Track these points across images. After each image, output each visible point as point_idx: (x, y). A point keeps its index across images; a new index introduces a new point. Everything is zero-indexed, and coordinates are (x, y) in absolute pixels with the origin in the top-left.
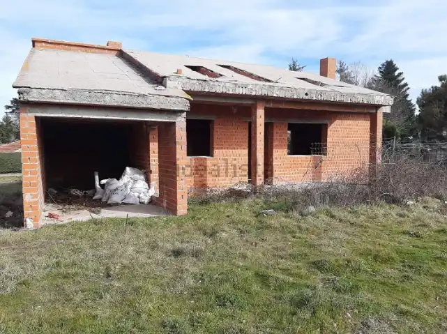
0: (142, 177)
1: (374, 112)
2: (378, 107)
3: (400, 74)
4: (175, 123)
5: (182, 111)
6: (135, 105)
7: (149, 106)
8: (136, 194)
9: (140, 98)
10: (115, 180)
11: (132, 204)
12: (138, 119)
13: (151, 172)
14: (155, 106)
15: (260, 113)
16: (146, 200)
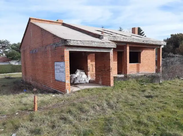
0: (84, 73)
1: (159, 47)
2: (160, 46)
3: (143, 32)
4: (109, 52)
5: (112, 48)
6: (101, 46)
7: (105, 47)
8: (84, 80)
9: (103, 44)
10: (74, 75)
11: (83, 83)
12: (99, 51)
13: (88, 71)
14: (107, 47)
15: (128, 48)
16: (88, 81)
